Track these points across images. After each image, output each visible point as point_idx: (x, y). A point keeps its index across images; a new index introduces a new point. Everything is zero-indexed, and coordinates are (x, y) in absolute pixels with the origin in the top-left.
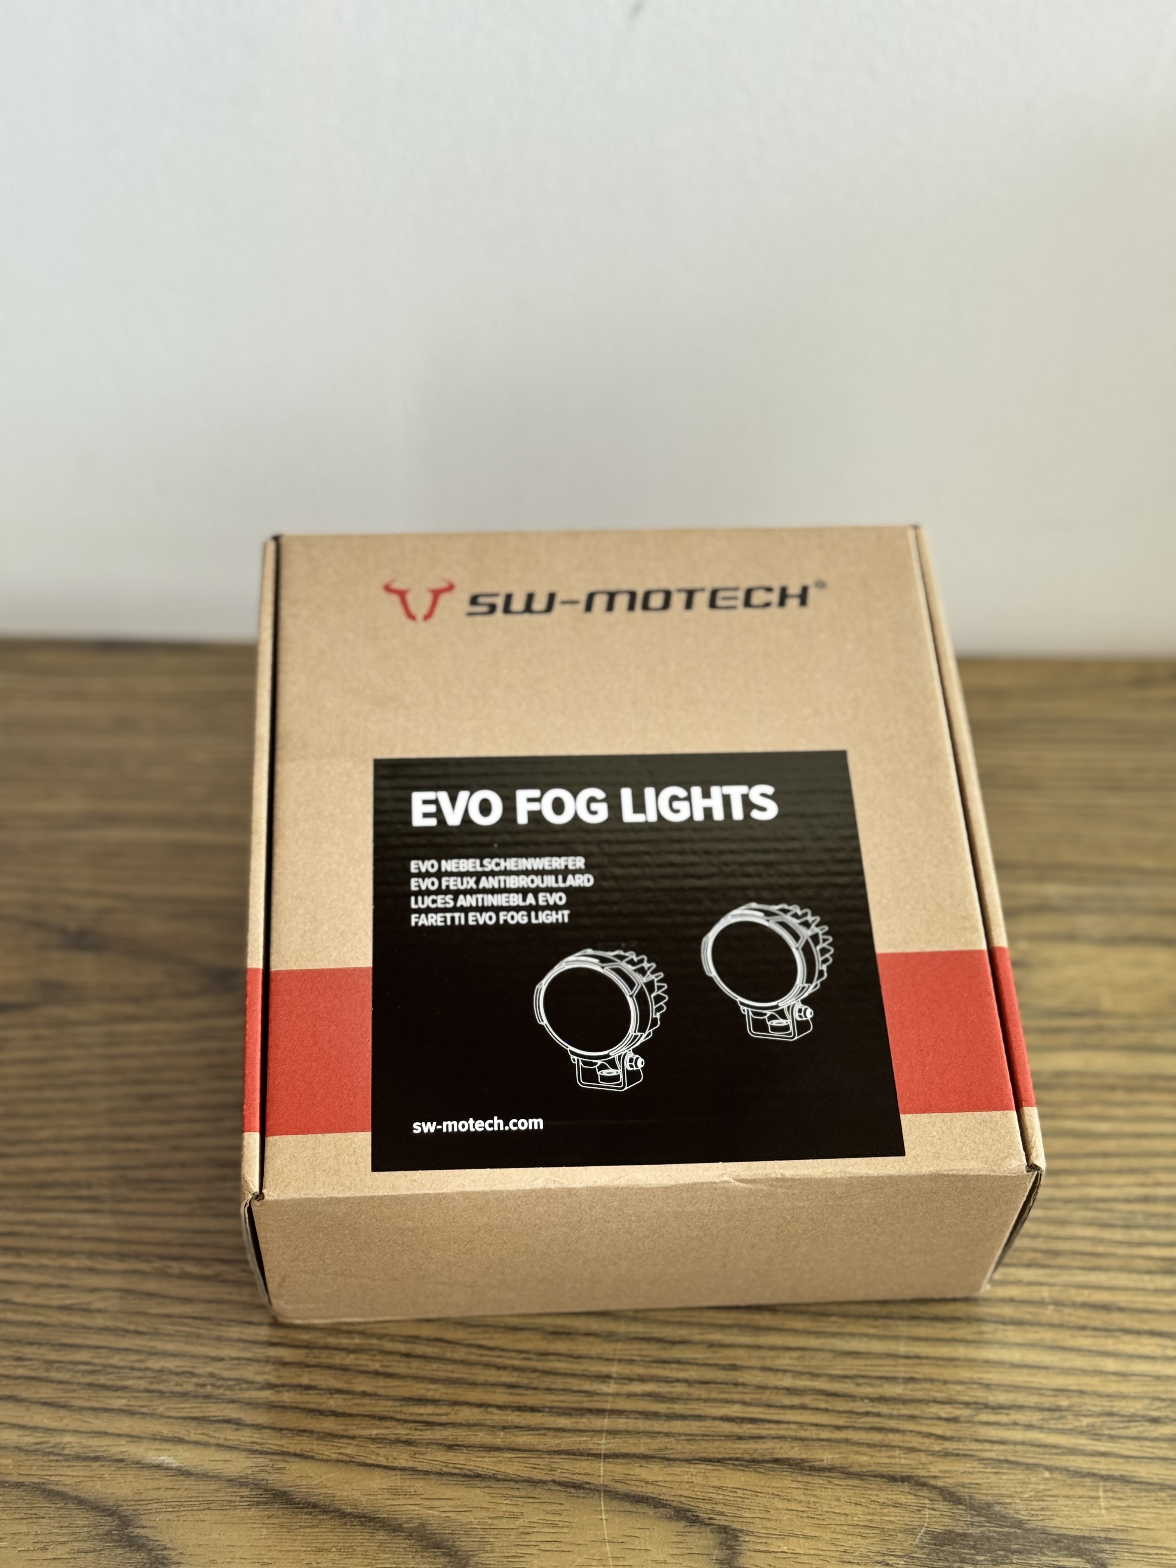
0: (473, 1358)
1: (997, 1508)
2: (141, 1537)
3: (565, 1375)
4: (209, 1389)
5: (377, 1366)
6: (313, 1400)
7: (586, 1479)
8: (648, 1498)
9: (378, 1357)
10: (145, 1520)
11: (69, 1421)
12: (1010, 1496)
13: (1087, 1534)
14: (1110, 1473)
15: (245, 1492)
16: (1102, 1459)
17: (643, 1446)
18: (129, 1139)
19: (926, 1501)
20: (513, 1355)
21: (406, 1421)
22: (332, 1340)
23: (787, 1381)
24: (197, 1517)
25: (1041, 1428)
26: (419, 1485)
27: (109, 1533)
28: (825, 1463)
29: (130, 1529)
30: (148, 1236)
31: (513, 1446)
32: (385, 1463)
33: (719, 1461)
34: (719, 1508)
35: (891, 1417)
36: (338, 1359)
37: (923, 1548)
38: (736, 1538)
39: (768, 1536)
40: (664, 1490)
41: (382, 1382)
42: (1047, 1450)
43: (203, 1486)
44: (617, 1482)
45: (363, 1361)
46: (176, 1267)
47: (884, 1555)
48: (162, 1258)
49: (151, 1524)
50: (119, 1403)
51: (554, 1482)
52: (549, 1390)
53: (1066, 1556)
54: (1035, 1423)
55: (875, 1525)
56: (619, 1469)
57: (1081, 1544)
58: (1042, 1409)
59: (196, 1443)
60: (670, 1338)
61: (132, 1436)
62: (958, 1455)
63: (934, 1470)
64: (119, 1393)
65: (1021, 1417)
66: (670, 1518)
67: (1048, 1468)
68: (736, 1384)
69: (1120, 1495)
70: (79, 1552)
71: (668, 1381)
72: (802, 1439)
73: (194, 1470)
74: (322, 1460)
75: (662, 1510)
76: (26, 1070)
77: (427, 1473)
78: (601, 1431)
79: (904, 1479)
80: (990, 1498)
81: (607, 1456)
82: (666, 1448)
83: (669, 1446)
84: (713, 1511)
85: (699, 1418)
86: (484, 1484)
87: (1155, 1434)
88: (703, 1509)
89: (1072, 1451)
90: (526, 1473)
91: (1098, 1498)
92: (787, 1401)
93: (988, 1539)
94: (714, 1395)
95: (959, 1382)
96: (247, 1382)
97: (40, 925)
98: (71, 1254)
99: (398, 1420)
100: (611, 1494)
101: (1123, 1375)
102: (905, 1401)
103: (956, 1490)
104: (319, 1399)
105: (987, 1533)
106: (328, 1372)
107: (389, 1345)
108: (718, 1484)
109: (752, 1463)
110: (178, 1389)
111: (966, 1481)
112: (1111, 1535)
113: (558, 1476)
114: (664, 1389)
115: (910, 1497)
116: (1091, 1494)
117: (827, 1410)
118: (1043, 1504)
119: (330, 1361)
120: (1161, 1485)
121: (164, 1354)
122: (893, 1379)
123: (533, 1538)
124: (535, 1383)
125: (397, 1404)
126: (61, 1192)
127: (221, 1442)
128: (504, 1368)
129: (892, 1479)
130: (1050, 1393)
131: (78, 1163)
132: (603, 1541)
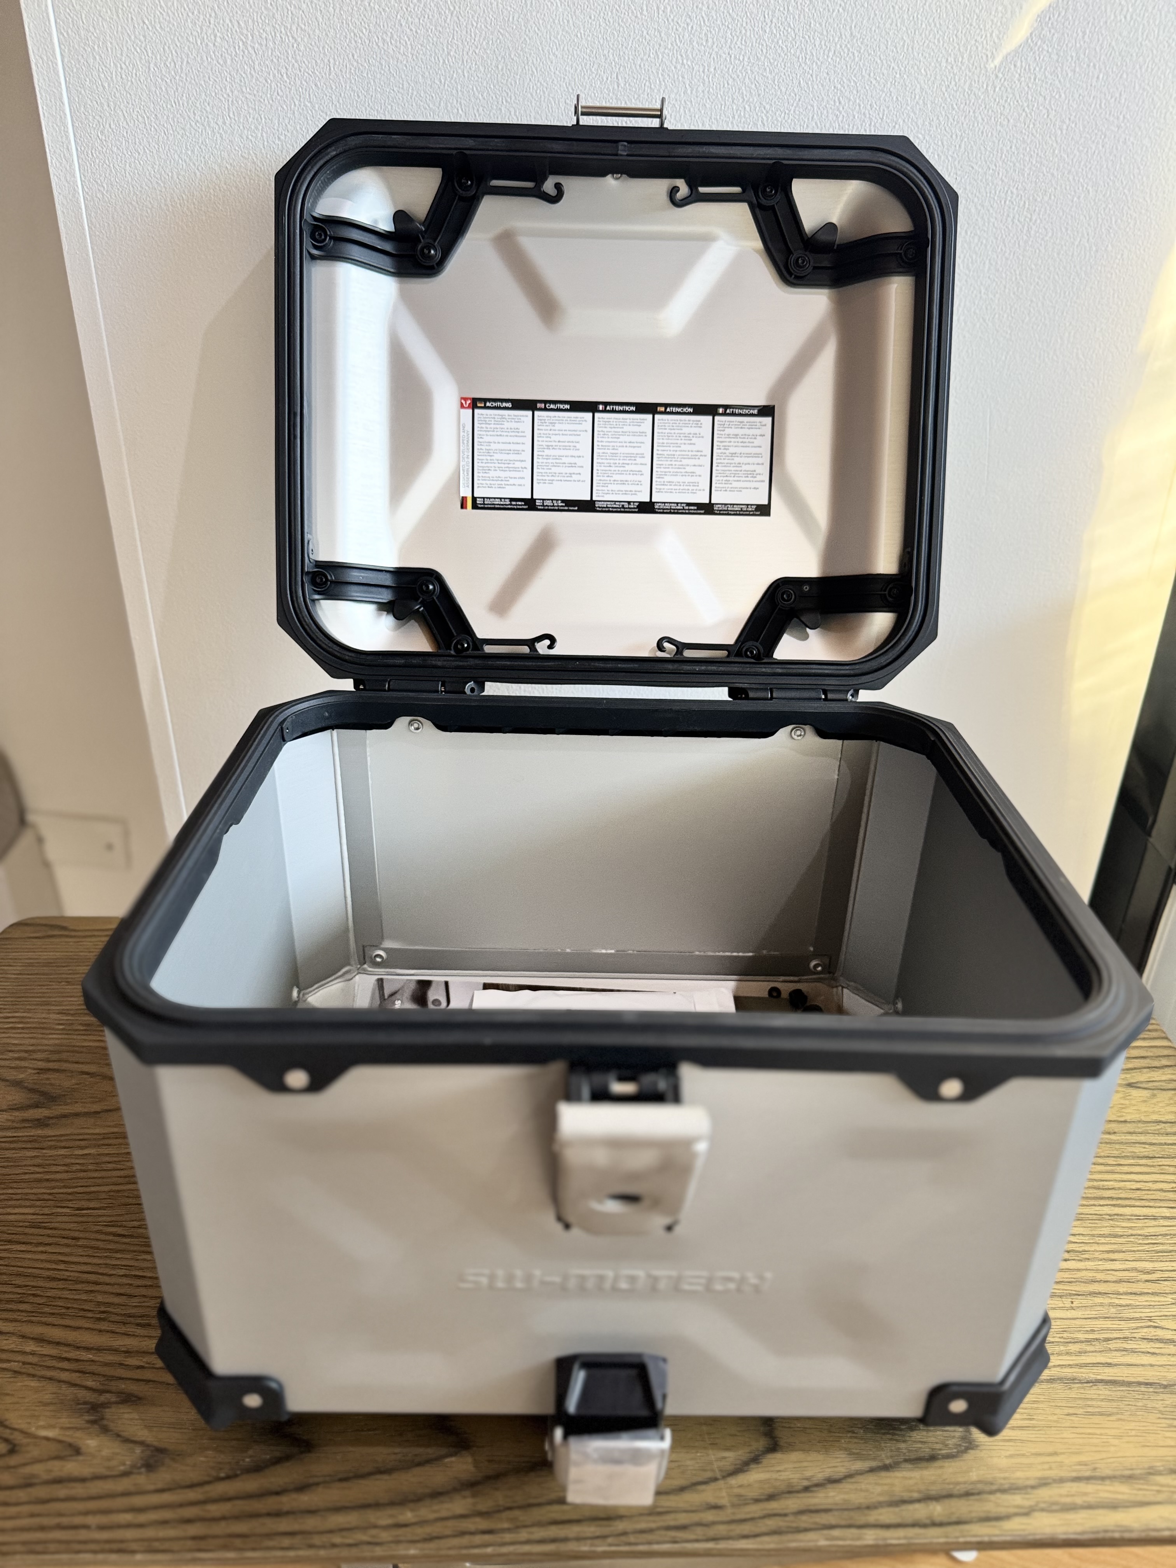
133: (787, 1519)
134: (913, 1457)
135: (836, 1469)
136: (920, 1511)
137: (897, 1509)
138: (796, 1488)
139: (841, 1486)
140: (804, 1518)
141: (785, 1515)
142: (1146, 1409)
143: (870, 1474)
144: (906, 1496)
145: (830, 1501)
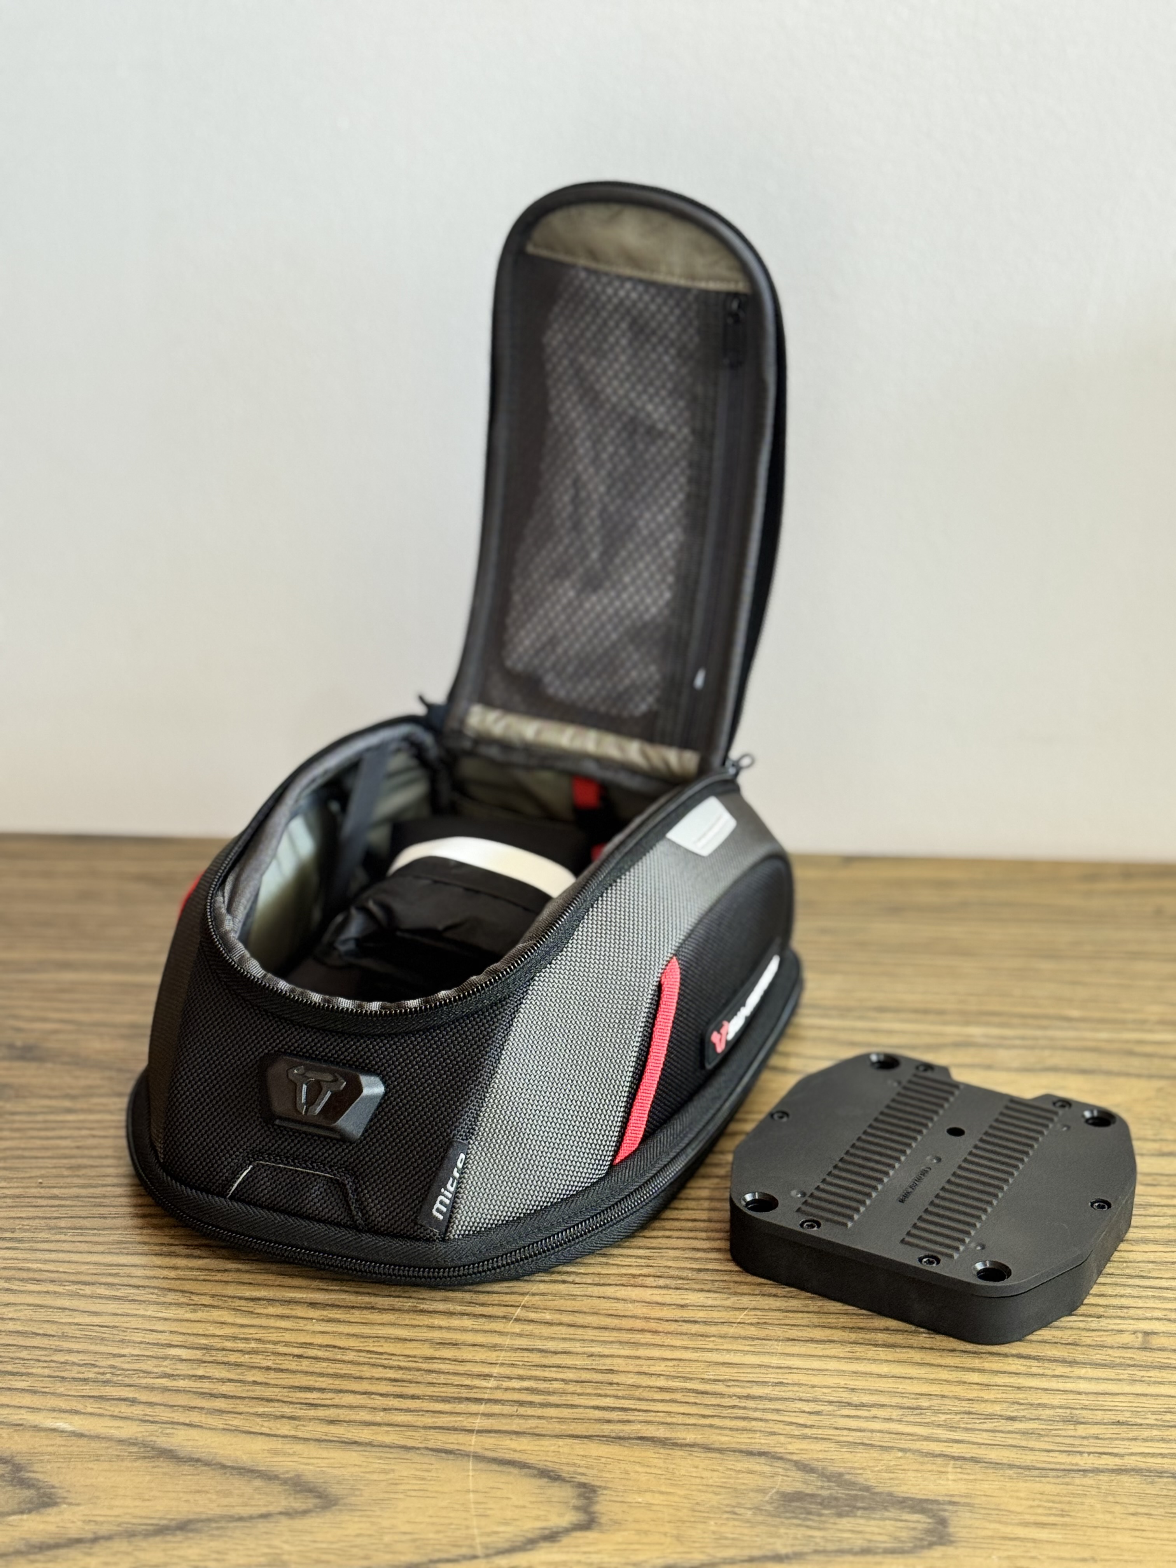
0: (362, 1360)
1: (847, 1477)
2: (32, 1479)
3: (448, 1373)
4: (108, 1376)
5: (270, 1364)
6: (206, 1386)
7: (456, 1447)
8: (514, 1462)
9: (272, 1358)
10: (36, 1467)
12: (862, 1469)
13: (931, 1498)
14: (962, 1455)
15: (134, 1449)
16: (956, 1445)
17: (515, 1425)
18: (55, 1197)
19: (780, 1470)
20: (401, 1358)
21: (291, 1403)
22: (229, 1344)
23: (662, 1382)
24: (86, 1465)
25: (900, 1421)
26: (299, 1447)
28: (688, 1441)
29: (22, 1473)
31: (391, 1422)
32: (267, 1432)
33: (586, 1437)
34: (580, 1470)
35: (756, 1409)
36: (233, 1358)
37: (772, 1503)
38: (594, 1491)
39: (625, 1491)
40: (531, 1457)
41: (273, 1375)
42: (903, 1437)
43: (94, 1444)
44: (486, 1449)
45: (258, 1360)
46: (88, 1290)
47: (734, 1507)
48: (76, 1283)
49: (44, 1470)
50: (22, 1385)
51: (427, 1448)
52: (431, 1384)
53: (909, 1513)
54: (894, 1417)
55: (728, 1486)
56: (489, 1441)
57: (925, 1505)
58: (902, 1408)
59: (91, 1414)
60: (552, 1350)
61: (33, 1408)
62: (816, 1438)
63: (791, 1448)
64: (23, 1378)
65: (881, 1413)
66: (535, 1476)
67: (901, 1450)
68: (611, 1384)
69: (969, 1471)
71: (545, 1380)
72: (668, 1424)
73: (87, 1433)
74: (210, 1429)
75: (527, 1470)
77: (306, 1440)
78: (476, 1414)
79: (761, 1454)
80: (841, 1470)
81: (479, 1432)
82: (537, 1427)
83: (540, 1426)
84: (575, 1473)
85: (573, 1406)
86: (360, 1448)
87: (1010, 1428)
88: (566, 1471)
89: (927, 1438)
90: (400, 1443)
91: (947, 1472)
92: (658, 1396)
93: (836, 1499)
94: (588, 1391)
95: (825, 1387)
96: (144, 1372)
99: (284, 1402)
100: (479, 1458)
101: (987, 1386)
102: (771, 1399)
103: (810, 1462)
104: (212, 1386)
105: (836, 1495)
106: (223, 1366)
107: (282, 1349)
108: (582, 1453)
109: (619, 1439)
110: (81, 1376)
111: (821, 1456)
112: (953, 1499)
113: (431, 1444)
114: (542, 1385)
115: (765, 1467)
116: (940, 1469)
117: (696, 1403)
118: (892, 1475)
119: (226, 1359)
120: (1009, 1465)
121: (70, 1351)
122: (764, 1384)
123: (401, 1487)
124: (420, 1379)
125: (285, 1390)
127: (115, 1414)
128: (391, 1368)
129: (750, 1453)
130: (913, 1396)
132: (468, 1491)
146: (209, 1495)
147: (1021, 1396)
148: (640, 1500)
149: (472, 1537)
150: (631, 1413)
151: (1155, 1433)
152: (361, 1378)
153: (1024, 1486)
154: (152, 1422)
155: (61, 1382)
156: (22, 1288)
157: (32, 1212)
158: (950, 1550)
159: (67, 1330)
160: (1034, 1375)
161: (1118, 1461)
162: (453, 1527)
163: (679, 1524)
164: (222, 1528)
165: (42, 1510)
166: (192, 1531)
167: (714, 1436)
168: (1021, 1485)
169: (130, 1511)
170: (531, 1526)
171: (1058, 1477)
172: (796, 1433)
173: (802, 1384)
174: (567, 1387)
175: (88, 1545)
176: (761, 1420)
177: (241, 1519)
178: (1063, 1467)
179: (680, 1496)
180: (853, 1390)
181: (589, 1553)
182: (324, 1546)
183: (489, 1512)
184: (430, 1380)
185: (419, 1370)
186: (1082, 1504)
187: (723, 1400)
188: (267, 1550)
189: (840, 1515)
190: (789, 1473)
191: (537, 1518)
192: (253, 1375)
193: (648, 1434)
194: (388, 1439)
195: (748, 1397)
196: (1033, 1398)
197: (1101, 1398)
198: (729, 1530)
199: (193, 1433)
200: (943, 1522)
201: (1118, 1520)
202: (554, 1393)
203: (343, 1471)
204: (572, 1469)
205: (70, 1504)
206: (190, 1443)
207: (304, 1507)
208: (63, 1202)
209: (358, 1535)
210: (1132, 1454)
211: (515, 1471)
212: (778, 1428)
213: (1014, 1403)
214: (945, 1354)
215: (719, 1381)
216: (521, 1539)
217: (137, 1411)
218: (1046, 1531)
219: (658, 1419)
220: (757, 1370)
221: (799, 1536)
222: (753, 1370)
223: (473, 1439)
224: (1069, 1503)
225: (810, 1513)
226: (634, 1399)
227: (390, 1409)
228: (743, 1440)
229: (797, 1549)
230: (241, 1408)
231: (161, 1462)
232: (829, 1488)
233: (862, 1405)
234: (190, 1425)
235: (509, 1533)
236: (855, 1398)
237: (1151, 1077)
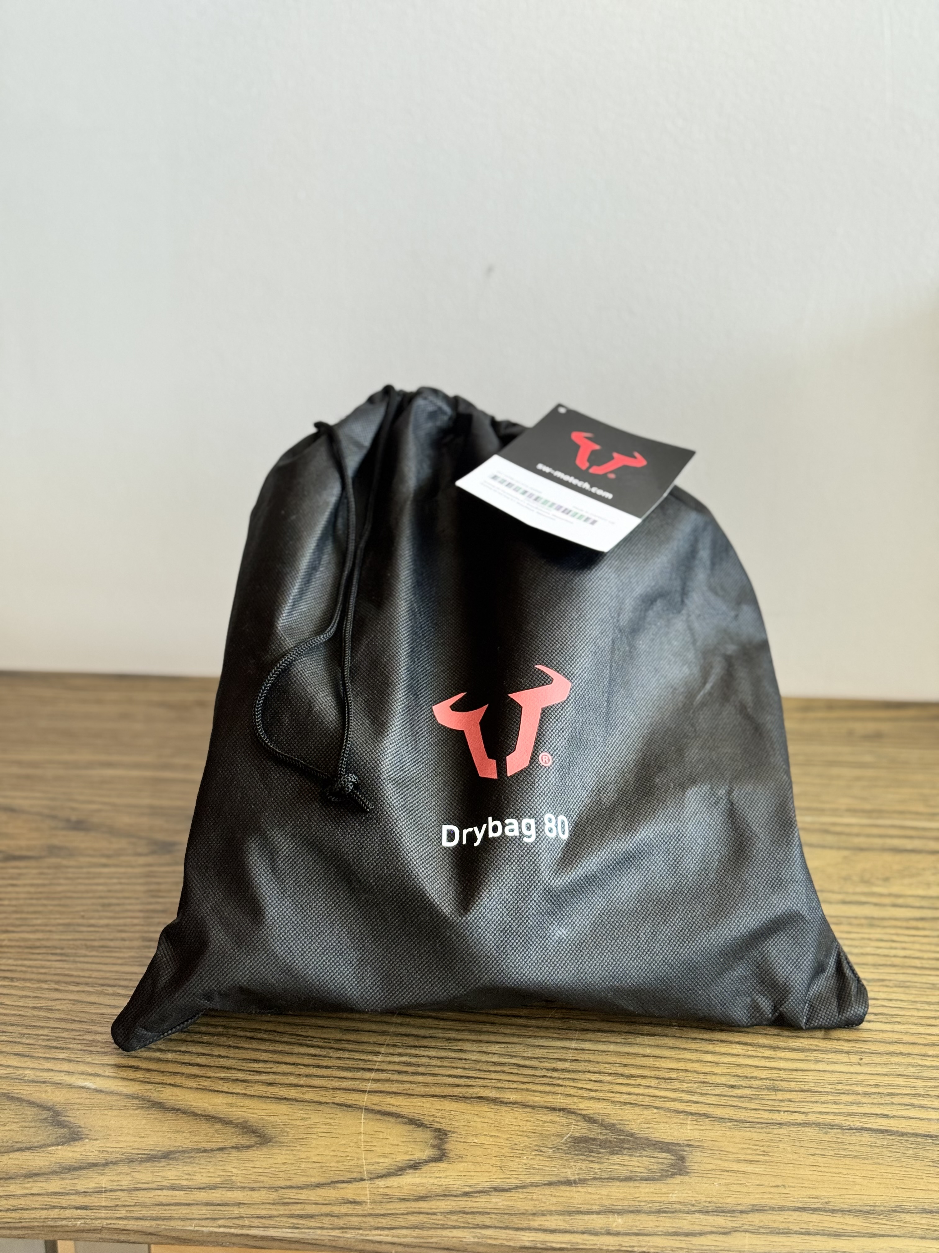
1: (618, 1126)
2: (66, 1121)
3: (352, 1051)
5: (230, 1043)
6: (187, 1058)
7: (354, 1103)
8: (393, 1113)
10: (69, 1113)
11: (30, 1063)
12: (629, 1121)
13: (675, 1142)
14: (698, 1112)
15: (135, 1101)
16: (693, 1104)
17: (394, 1088)
19: (573, 1121)
21: (243, 1070)
23: (495, 1059)
24: (102, 1112)
25: (657, 1088)
26: (247, 1102)
27: (46, 1119)
28: (511, 1100)
29: (60, 1117)
30: (95, 974)
31: (311, 1084)
32: (227, 1090)
33: (442, 1096)
34: (437, 1120)
35: (559, 1078)
37: (566, 1144)
38: (446, 1135)
39: (467, 1135)
40: (404, 1110)
41: (232, 1051)
42: (658, 1099)
43: (109, 1098)
44: (374, 1104)
46: (110, 990)
47: (540, 1147)
48: (103, 985)
49: (75, 1115)
50: (62, 1056)
51: (334, 1103)
52: (339, 1058)
53: (659, 1152)
54: (653, 1085)
55: (537, 1132)
56: (376, 1099)
57: (670, 1147)
58: (658, 1078)
59: (108, 1077)
61: (69, 1072)
62: (599, 1099)
63: (581, 1106)
64: (64, 1051)
65: (644, 1082)
66: (405, 1123)
67: (656, 1108)
68: (461, 1059)
69: (701, 1123)
70: (26, 1127)
71: (416, 1056)
72: (498, 1088)
73: (105, 1090)
74: (187, 1088)
75: (401, 1119)
76: (32, 889)
77: (252, 1096)
78: (368, 1080)
79: (560, 1110)
81: (370, 1092)
83: (411, 1088)
84: (434, 1121)
85: (434, 1075)
86: (288, 1103)
87: (731, 1094)
88: (426, 1120)
89: (674, 1100)
90: (316, 1099)
91: (687, 1124)
92: (493, 1068)
93: (610, 1141)
94: (445, 1064)
95: (606, 1063)
97: (54, 817)
98: (46, 982)
99: (239, 1070)
100: (368, 1110)
101: (717, 1064)
102: (569, 1071)
103: (594, 1116)
104: (190, 1058)
105: (610, 1139)
108: (439, 1108)
109: (464, 1098)
111: (601, 1112)
112: (690, 1143)
113: (337, 1100)
115: (562, 1118)
116: (682, 1122)
117: (517, 1074)
118: (649, 1126)
119: (201, 1040)
120: (729, 1119)
121: (97, 1033)
122: (565, 1060)
123: (315, 1130)
124: (331, 1055)
125: (240, 1062)
126: (43, 951)
127: (124, 1077)
128: (312, 1046)
129: (554, 1109)
130: (666, 1070)
131: (56, 937)
132: (360, 1133)
133: (434, 1217)
134: (605, 1175)
135: (508, 1181)
136: (598, 1222)
137: (568, 1218)
138: (455, 1193)
139: (508, 1194)
140: (454, 1218)
141: (434, 1214)
142: (915, 1157)
143: (547, 1187)
144: (584, 1208)
145: (490, 1206)
146: (185, 1134)
147: (740, 1071)
148: (476, 1141)
149: (361, 1166)
150: (473, 1080)
151: (830, 1097)
152: (292, 1054)
153: (739, 1134)
154: (149, 1083)
155: (89, 1054)
156: (67, 989)
157: (77, 936)
158: (686, 1179)
159: (94, 1017)
160: (749, 1056)
161: (803, 1117)
162: (348, 1158)
163: (503, 1158)
164: (192, 1157)
165: (71, 1143)
166: (172, 1158)
167: (529, 1097)
168: (736, 1133)
169: (131, 1144)
170: (401, 1158)
171: (763, 1128)
172: (585, 1095)
173: (590, 1061)
174: (431, 1061)
175: (101, 1168)
176: (562, 1086)
177: (205, 1151)
178: (766, 1121)
179: (504, 1139)
180: (625, 1065)
181: (440, 1177)
182: (260, 1170)
183: (373, 1148)
184: (338, 1055)
185: (331, 1048)
186: (778, 1147)
187: (536, 1071)
188: (221, 1173)
189: (612, 1153)
190: (579, 1124)
191: (406, 1153)
192: (219, 1051)
193: (484, 1095)
194: (307, 1097)
195: (554, 1070)
196: (747, 1072)
197: (794, 1073)
198: (536, 1162)
199: (177, 1091)
200: (682, 1159)
201: (801, 1159)
202: (422, 1065)
203: (277, 1119)
204: (431, 1119)
205: (91, 1139)
206: (174, 1098)
207: (248, 1143)
208: (97, 929)
209: (284, 1164)
210: (814, 1112)
211: (393, 1120)
212: (572, 1091)
213: (734, 1076)
214: (690, 1041)
215: (534, 1058)
216: (394, 1167)
217: (139, 1075)
218: (752, 1166)
219: (491, 1084)
220: (562, 1051)
221: (583, 1168)
222: (559, 1051)
223: (366, 1097)
224: (769, 1146)
225: (592, 1151)
226: (476, 1070)
227: (310, 1076)
228: (549, 1100)
229: (581, 1176)
230: (210, 1074)
231: (153, 1111)
232: (606, 1134)
233: (632, 1076)
234: (174, 1085)
235: (386, 1163)
236: (626, 1071)
237: (839, 848)
